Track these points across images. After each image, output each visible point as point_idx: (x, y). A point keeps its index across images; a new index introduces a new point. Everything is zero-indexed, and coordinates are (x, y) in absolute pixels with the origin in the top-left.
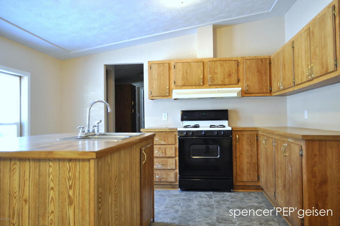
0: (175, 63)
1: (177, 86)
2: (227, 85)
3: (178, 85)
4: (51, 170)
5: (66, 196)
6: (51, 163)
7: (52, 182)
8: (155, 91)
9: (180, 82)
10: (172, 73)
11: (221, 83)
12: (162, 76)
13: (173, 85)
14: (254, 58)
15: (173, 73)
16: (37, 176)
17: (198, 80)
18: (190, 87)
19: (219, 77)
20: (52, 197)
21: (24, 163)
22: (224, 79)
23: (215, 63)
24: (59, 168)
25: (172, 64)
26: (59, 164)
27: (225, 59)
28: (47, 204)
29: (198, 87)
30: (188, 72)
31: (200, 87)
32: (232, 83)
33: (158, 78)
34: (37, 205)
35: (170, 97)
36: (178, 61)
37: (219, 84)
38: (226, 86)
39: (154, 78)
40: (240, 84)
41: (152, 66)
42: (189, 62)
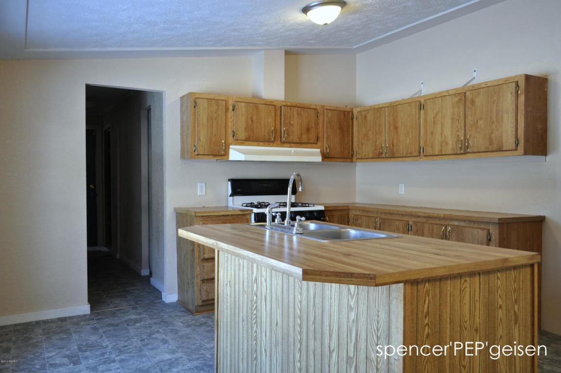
0: (236, 101)
1: (237, 140)
2: (304, 143)
3: (239, 139)
4: (499, 283)
5: (513, 312)
6: (499, 275)
7: (500, 298)
8: (202, 146)
9: (242, 135)
10: (229, 118)
11: (298, 141)
12: (214, 121)
13: (231, 139)
14: (335, 108)
15: (231, 118)
16: (487, 294)
17: (268, 133)
18: (256, 143)
19: (296, 131)
20: (501, 318)
21: (474, 278)
22: (301, 135)
23: (291, 109)
24: (506, 279)
25: (231, 102)
26: (506, 274)
27: (302, 106)
28: (497, 328)
29: (266, 144)
30: (254, 118)
31: (269, 144)
32: (311, 141)
33: (208, 123)
34: (487, 332)
35: (225, 157)
36: (239, 100)
37: (295, 141)
38: (303, 145)
39: (201, 123)
40: (319, 144)
41: (198, 101)
42: (255, 103)
